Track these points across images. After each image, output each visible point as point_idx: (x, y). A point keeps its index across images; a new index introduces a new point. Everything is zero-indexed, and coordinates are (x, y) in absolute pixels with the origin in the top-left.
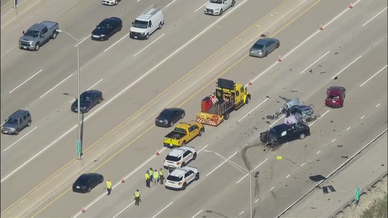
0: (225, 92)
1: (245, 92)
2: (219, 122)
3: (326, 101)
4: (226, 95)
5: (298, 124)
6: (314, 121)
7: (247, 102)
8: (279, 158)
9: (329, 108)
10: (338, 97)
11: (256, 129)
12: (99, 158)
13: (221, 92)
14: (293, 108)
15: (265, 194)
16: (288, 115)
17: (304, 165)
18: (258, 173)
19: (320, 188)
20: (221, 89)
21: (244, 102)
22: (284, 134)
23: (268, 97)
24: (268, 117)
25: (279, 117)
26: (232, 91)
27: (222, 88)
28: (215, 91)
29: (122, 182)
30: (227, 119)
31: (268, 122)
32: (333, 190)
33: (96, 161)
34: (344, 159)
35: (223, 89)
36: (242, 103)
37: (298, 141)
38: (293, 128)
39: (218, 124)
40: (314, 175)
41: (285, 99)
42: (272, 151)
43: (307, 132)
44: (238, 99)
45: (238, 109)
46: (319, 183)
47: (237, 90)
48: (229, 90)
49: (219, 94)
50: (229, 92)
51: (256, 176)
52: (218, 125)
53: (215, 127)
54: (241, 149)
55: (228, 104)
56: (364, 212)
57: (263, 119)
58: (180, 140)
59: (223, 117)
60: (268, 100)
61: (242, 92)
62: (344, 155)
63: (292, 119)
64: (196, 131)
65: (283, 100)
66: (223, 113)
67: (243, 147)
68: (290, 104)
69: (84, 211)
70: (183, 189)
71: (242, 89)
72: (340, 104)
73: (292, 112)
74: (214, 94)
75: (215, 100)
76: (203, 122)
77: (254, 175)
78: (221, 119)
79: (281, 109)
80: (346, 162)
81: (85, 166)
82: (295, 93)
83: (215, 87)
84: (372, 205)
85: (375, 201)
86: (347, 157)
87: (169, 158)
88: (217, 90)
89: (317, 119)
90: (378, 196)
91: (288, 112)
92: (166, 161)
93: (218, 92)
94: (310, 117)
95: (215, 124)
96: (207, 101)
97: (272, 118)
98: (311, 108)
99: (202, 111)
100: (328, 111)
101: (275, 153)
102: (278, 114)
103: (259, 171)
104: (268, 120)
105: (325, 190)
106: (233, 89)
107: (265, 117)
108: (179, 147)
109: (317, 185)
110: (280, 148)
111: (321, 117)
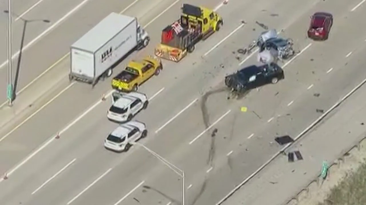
0: (191, 20)
1: (215, 17)
2: (180, 56)
3: (308, 32)
4: (192, 24)
5: (272, 64)
6: (291, 59)
7: (218, 29)
8: (244, 109)
9: (312, 40)
10: (322, 29)
11: (223, 67)
12: (34, 102)
13: (187, 18)
14: (268, 42)
15: (220, 161)
16: (262, 49)
17: (271, 121)
18: (216, 131)
19: (285, 154)
20: (186, 15)
21: (215, 29)
22: (253, 78)
23: (243, 22)
24: (239, 51)
25: (252, 50)
26: (198, 19)
27: (188, 14)
28: (180, 17)
29: (56, 138)
30: (190, 52)
31: (238, 58)
32: (300, 157)
33: (30, 106)
34: (320, 113)
35: (189, 16)
36: (211, 31)
37: (269, 86)
38: (265, 70)
39: (179, 59)
40: (280, 136)
41: (262, 25)
42: (238, 99)
43: (280, 75)
44: (205, 28)
45: (206, 39)
46: (285, 148)
47: (204, 18)
48: (195, 18)
49: (185, 21)
50: (195, 21)
51: (213, 135)
52: (178, 61)
53: (175, 63)
54: (202, 96)
55: (193, 35)
56: (331, 190)
57: (234, 53)
58: (130, 83)
59: (186, 51)
60: (243, 26)
61: (211, 19)
62: (319, 109)
63: (267, 56)
64: (152, 71)
65: (260, 27)
66: (186, 46)
67: (204, 94)
68: (266, 37)
69: (6, 178)
70: (126, 150)
71: (211, 16)
72: (324, 36)
73: (268, 46)
74: (178, 21)
75: (178, 29)
76: (162, 56)
77: (211, 132)
78: (184, 53)
79: (254, 42)
80: (320, 118)
81: (17, 113)
82: (276, 17)
83: (180, 13)
84: (342, 180)
85: (347, 175)
86: (322, 111)
87: (114, 109)
88: (182, 17)
89: (296, 55)
90: (352, 167)
91: (263, 46)
92: (110, 112)
93: (183, 19)
94: (287, 53)
95: (176, 60)
96: (169, 31)
97: (243, 52)
98: (289, 43)
99: (162, 43)
100: (310, 45)
101: (240, 102)
102: (252, 47)
103: (217, 128)
104: (239, 55)
105: (291, 157)
106: (200, 17)
107: (236, 51)
108: (128, 92)
109: (282, 150)
110: (247, 96)
111: (301, 52)
